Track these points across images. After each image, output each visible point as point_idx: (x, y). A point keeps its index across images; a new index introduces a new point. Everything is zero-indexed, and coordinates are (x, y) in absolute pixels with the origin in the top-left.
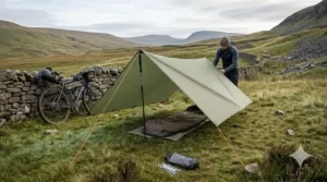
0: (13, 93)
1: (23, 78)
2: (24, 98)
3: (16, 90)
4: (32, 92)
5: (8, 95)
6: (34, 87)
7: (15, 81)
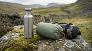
0: (3, 22)
1: (7, 16)
2: (7, 24)
3: (5, 21)
4: (10, 21)
5: (2, 22)
6: (11, 20)
7: (4, 17)
